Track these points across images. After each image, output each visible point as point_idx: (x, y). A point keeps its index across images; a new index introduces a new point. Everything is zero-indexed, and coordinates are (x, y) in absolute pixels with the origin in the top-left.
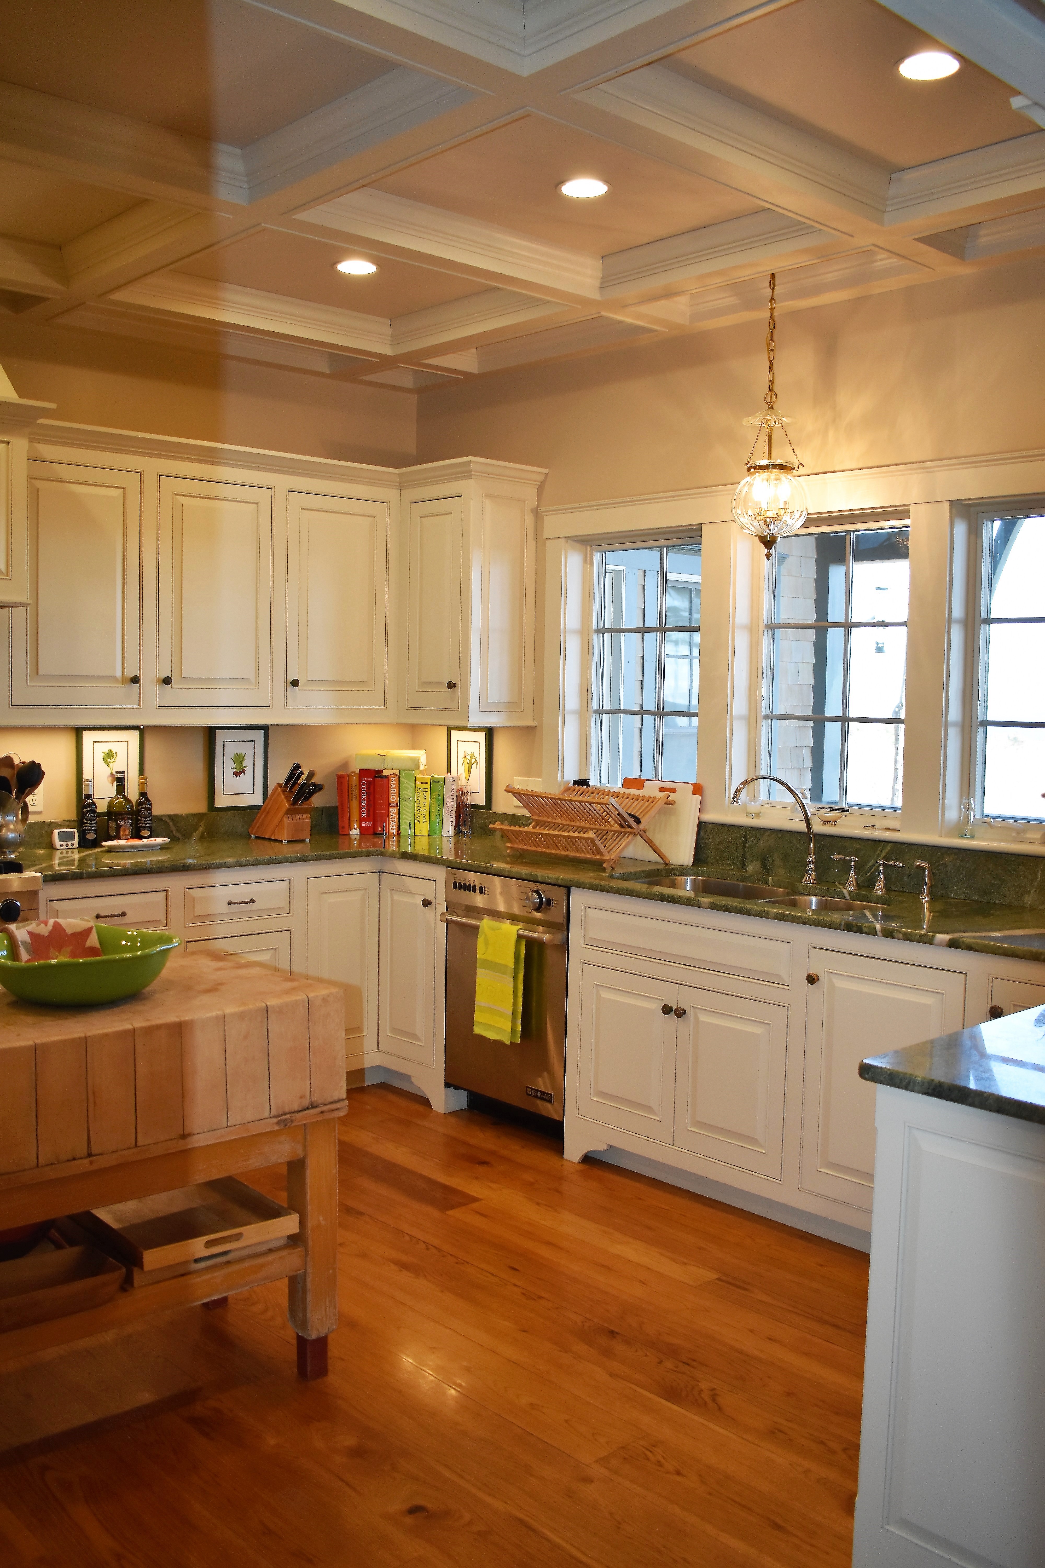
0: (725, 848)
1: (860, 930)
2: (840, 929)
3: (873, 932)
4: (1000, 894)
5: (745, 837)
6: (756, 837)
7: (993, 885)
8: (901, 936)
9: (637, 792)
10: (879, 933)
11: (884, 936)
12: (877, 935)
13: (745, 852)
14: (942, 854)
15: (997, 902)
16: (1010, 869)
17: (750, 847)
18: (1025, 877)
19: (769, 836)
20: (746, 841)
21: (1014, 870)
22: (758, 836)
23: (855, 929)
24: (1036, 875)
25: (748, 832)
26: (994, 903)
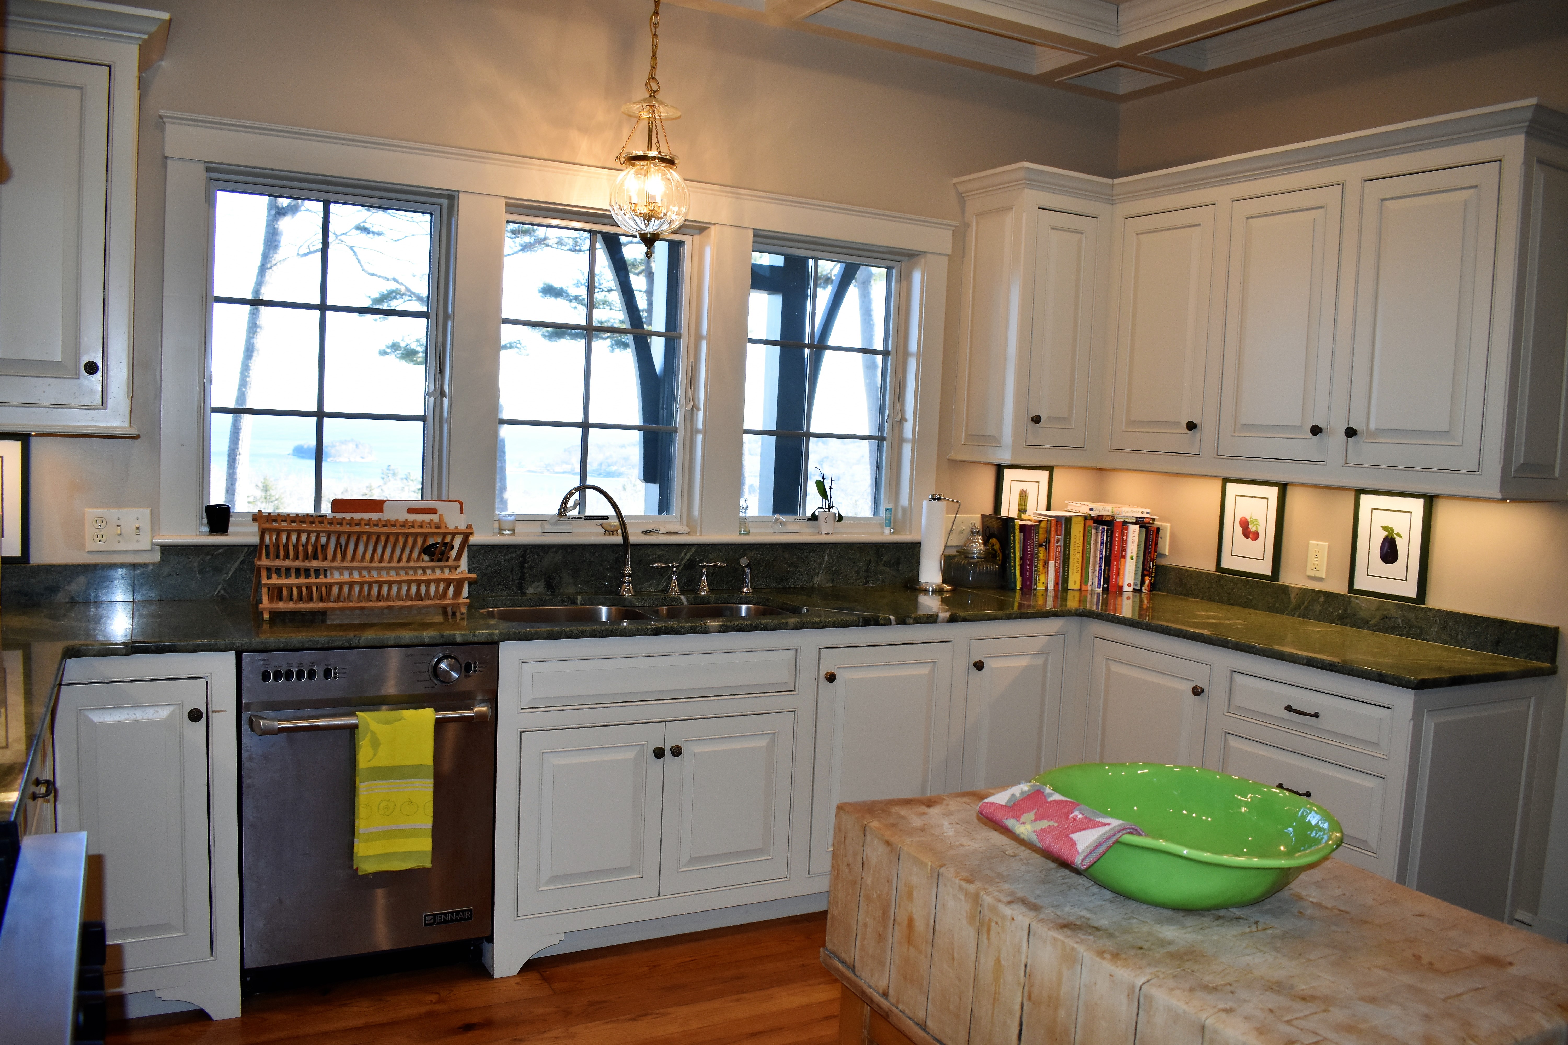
0: (496, 571)
1: (876, 623)
2: (858, 626)
3: (888, 623)
4: (794, 579)
5: (523, 556)
6: (538, 555)
7: (788, 572)
8: (911, 621)
9: (375, 516)
10: (893, 622)
11: (897, 624)
12: (891, 624)
13: (523, 574)
14: (745, 550)
15: (792, 586)
16: (803, 556)
17: (531, 568)
18: (815, 561)
19: (556, 552)
20: (525, 561)
21: (807, 557)
22: (541, 554)
23: (872, 623)
24: (823, 559)
25: (528, 551)
26: (790, 588)
